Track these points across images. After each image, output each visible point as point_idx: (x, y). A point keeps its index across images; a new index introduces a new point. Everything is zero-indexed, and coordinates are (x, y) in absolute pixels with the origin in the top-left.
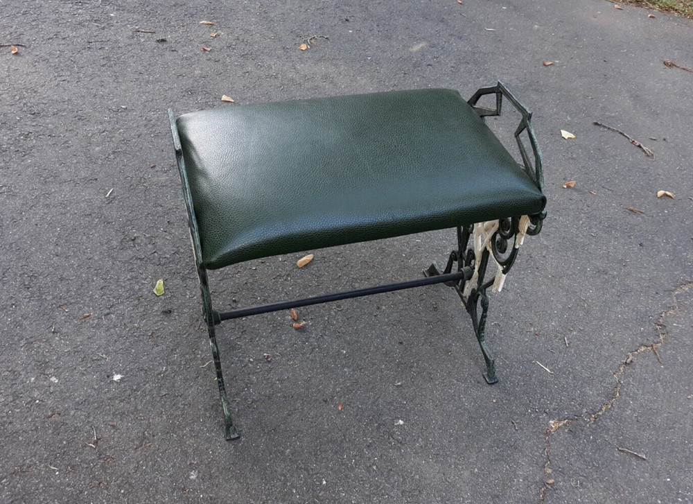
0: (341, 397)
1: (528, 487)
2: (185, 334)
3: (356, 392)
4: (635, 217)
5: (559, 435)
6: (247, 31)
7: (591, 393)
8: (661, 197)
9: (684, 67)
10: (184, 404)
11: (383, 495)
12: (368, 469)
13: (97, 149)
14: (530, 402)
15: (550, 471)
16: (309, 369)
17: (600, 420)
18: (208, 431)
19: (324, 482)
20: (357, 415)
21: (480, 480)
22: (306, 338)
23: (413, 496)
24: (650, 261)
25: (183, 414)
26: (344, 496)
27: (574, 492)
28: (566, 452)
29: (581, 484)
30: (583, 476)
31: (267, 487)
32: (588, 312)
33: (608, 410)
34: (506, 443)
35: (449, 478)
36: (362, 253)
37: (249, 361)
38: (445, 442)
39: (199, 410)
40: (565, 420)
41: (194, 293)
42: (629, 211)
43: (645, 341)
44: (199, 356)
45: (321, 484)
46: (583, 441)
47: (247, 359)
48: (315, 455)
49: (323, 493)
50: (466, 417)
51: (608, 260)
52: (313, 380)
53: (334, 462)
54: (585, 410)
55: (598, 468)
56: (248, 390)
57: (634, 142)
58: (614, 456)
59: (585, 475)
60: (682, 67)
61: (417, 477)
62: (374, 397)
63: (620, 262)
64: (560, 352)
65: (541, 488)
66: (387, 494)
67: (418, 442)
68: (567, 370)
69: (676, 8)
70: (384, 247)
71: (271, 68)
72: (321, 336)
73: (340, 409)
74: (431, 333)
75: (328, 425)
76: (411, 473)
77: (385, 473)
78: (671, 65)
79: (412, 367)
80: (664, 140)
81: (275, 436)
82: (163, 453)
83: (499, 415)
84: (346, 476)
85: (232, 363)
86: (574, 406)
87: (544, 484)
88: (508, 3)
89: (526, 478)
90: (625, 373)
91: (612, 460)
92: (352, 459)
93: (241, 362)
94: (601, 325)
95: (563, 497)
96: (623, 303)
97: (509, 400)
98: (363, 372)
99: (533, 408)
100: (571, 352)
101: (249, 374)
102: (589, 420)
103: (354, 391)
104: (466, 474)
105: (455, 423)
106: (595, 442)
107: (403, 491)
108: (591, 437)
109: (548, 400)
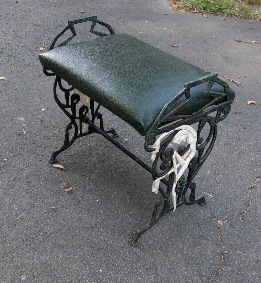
0: (100, 224)
1: (215, 257)
2: (3, 203)
3: (109, 221)
4: (238, 115)
5: (225, 228)
6: (8, 44)
7: (237, 204)
8: (250, 104)
9: (246, 41)
10: (10, 240)
11: (135, 272)
12: (124, 260)
14: (205, 213)
15: (224, 247)
17: (245, 217)
18: (27, 253)
19: (101, 270)
20: (112, 233)
21: (188, 257)
22: (74, 196)
23: (152, 271)
24: (252, 136)
25: (10, 246)
26: (114, 276)
27: (240, 256)
28: (231, 236)
29: (243, 251)
30: (242, 247)
31: (68, 278)
33: (247, 212)
34: (197, 236)
35: (170, 258)
36: (97, 149)
37: (44, 212)
38: (164, 240)
39: (20, 242)
40: (226, 220)
41: (4, 181)
42: (235, 113)
43: (259, 175)
44: (13, 213)
45: (99, 272)
46: (239, 229)
47: (42, 211)
48: (92, 257)
49: (101, 276)
50: (173, 225)
51: (229, 138)
52: (83, 218)
53: (104, 259)
54: (235, 214)
55: (250, 242)
56: (46, 227)
57: (229, 79)
58: (256, 234)
59: (243, 246)
60: (245, 42)
61: (153, 260)
62: (119, 222)
63: (236, 138)
64: (215, 186)
65: (222, 257)
66: (138, 272)
67: (149, 242)
68: (221, 195)
69: (235, 14)
70: (108, 144)
71: (25, 61)
72: (83, 194)
73: (101, 230)
74: (143, 185)
75: (96, 240)
76: (149, 258)
77: (134, 261)
78: (240, 41)
79: (137, 204)
80: (245, 77)
81: (67, 250)
82: (3, 268)
83: (190, 222)
84: (113, 265)
85: (34, 215)
86: (229, 212)
87: (223, 254)
88: (148, 19)
89: (212, 253)
90: (252, 193)
91: (256, 237)
92: (114, 256)
93: (39, 213)
94: (234, 170)
95: (234, 260)
96: (242, 158)
97: (194, 214)
98: (110, 210)
99: (208, 216)
100: (221, 186)
101: (45, 219)
102: (239, 218)
103: (107, 221)
104: (179, 255)
105: (167, 230)
106: (245, 229)
107: (146, 269)
108: (242, 227)
109: (215, 211)
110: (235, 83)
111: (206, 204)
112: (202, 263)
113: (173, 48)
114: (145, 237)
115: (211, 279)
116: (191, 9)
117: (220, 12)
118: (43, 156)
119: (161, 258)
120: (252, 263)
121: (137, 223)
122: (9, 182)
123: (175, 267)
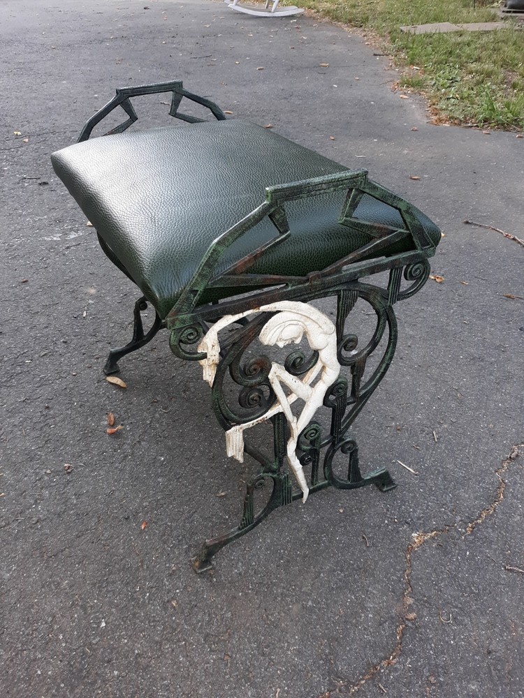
0: (147, 513)
1: (381, 625)
3: (168, 507)
4: (513, 303)
5: (424, 551)
7: (467, 496)
11: (179, 641)
12: (165, 605)
14: (387, 511)
15: (410, 601)
16: (116, 481)
17: (479, 530)
19: (103, 624)
20: (163, 535)
21: (315, 617)
22: (119, 445)
23: (219, 642)
26: (126, 644)
27: (444, 630)
28: (434, 575)
29: (455, 619)
30: (457, 607)
31: (26, 632)
32: (461, 402)
33: (490, 517)
34: (353, 565)
35: (272, 615)
37: (46, 473)
38: (272, 566)
40: (432, 531)
41: (5, 401)
42: (506, 298)
45: (99, 626)
46: (457, 559)
47: (44, 471)
48: (99, 587)
49: (98, 639)
50: (303, 533)
51: (484, 346)
53: (122, 596)
54: (459, 518)
55: (478, 594)
56: (37, 506)
57: (507, 235)
58: (499, 577)
59: (460, 606)
61: (229, 615)
62: (189, 512)
63: (497, 348)
64: (427, 449)
65: (398, 626)
66: (184, 640)
67: (236, 568)
68: (436, 470)
72: (139, 442)
73: (143, 528)
75: (124, 548)
76: (222, 609)
77: (186, 611)
79: (240, 474)
83: (345, 529)
85: (26, 476)
86: (445, 513)
87: (404, 620)
88: (379, 137)
89: (377, 613)
90: (510, 471)
91: (497, 584)
92: (146, 593)
93: (37, 474)
94: (478, 416)
95: (428, 639)
96: (504, 391)
97: (360, 509)
98: (180, 482)
99: (392, 519)
100: (441, 448)
101: (42, 488)
102: (464, 530)
103: (165, 506)
104: (295, 608)
105: (288, 542)
106: (474, 560)
107: (207, 635)
108: (468, 553)
109: (411, 508)
110: (519, 243)
111: (394, 488)
112: (344, 638)
113: (410, 181)
114: (231, 554)
115: (356, 688)
116: (461, 121)
117: (516, 125)
118: (98, 358)
119: (251, 612)
120: (473, 655)
121: (227, 520)
122: (12, 404)
123: (275, 640)
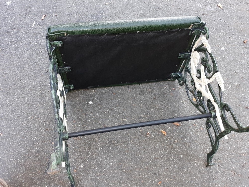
13: (154, 4)
52: (158, 160)
73: (159, 183)
74: (230, 178)
103: (171, 180)
